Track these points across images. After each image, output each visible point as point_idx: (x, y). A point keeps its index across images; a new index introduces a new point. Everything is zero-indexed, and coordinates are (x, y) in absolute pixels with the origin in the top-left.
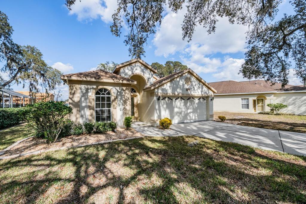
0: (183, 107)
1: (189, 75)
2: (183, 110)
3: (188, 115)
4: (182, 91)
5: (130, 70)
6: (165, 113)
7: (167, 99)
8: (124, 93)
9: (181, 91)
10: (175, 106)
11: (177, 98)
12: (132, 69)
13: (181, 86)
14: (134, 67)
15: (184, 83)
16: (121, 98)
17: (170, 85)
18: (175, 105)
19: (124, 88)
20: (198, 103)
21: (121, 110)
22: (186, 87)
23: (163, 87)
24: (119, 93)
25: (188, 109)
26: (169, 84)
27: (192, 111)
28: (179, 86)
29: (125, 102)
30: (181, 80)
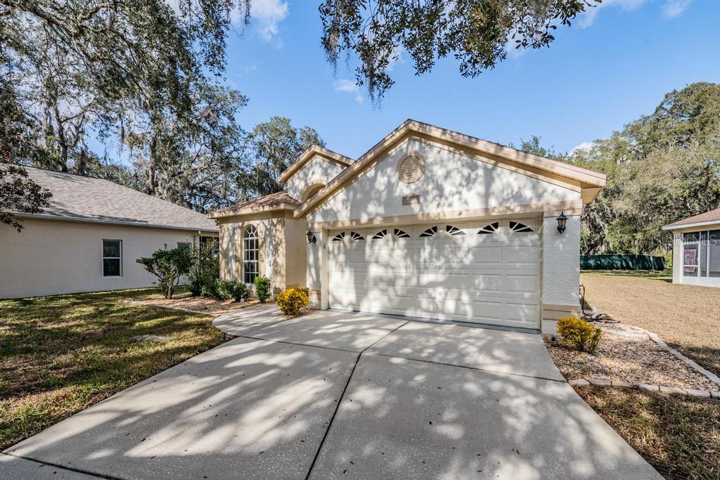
0: (402, 264)
1: (417, 143)
2: (403, 272)
3: (421, 292)
4: (385, 209)
5: (303, 179)
6: (342, 277)
7: (347, 238)
8: (274, 232)
9: (381, 210)
10: (373, 259)
11: (380, 234)
12: (306, 175)
13: (381, 192)
14: (309, 170)
15: (394, 180)
16: (271, 242)
17: (345, 197)
18: (370, 256)
19: (275, 221)
20: (479, 247)
21: (270, 265)
22: (403, 189)
23: (326, 205)
24: (267, 232)
25: (420, 269)
26: (341, 195)
27: (440, 277)
28: (373, 195)
29: (276, 250)
30: (382, 172)
